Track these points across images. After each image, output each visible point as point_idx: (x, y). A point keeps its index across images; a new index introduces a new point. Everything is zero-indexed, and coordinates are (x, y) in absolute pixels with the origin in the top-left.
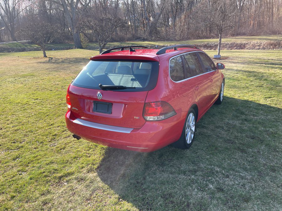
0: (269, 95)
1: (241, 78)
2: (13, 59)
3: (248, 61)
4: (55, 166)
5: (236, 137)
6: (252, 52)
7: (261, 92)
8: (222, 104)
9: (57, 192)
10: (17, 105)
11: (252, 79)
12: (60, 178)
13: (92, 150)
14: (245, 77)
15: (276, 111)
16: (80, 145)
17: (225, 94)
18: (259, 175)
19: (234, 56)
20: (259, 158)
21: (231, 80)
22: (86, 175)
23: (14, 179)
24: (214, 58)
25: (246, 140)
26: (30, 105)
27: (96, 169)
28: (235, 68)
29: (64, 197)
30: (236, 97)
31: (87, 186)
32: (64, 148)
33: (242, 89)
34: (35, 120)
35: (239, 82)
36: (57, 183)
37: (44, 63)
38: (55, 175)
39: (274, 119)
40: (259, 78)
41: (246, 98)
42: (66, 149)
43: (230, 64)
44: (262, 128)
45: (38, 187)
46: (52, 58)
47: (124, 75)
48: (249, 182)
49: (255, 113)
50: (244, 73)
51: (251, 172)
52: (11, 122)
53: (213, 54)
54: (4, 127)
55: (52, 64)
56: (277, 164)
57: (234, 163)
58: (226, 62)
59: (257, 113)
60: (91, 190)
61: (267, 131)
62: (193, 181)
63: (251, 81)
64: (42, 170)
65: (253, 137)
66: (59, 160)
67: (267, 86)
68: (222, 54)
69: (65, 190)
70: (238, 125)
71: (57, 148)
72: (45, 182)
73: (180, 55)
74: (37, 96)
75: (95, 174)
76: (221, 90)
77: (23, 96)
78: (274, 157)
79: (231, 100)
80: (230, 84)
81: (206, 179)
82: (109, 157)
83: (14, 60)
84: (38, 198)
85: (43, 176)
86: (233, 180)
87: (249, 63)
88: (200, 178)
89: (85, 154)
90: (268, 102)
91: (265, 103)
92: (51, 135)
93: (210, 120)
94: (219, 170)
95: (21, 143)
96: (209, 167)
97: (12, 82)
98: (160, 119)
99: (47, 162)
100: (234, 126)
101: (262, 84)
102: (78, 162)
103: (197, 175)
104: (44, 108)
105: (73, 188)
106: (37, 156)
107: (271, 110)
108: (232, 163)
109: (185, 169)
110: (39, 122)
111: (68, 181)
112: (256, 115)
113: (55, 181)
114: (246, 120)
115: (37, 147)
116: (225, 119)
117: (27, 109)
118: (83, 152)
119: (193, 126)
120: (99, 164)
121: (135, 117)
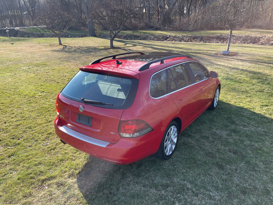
0: (266, 103)
1: (244, 80)
2: (31, 45)
3: (257, 60)
4: (42, 168)
5: (218, 150)
6: (265, 48)
7: (260, 98)
8: (215, 110)
9: (37, 195)
10: (24, 98)
11: (254, 81)
12: (43, 181)
13: (79, 153)
14: (248, 79)
15: (269, 122)
18: (228, 196)
19: (245, 52)
20: (235, 177)
21: (232, 82)
22: (66, 180)
23: (4, 178)
24: (222, 54)
25: (228, 154)
26: (35, 98)
27: (77, 174)
28: (241, 68)
29: (42, 201)
30: (232, 103)
31: (65, 192)
32: (54, 149)
33: (241, 93)
34: (36, 115)
35: (240, 85)
37: (58, 51)
38: (39, 177)
39: (263, 131)
40: (262, 81)
41: (241, 105)
42: (56, 150)
43: (237, 62)
44: (248, 142)
45: (23, 188)
46: (66, 46)
49: (246, 123)
50: (249, 74)
51: (221, 192)
52: (15, 116)
53: (222, 48)
54: (8, 121)
55: (65, 53)
56: (249, 185)
57: (208, 180)
58: (233, 60)
59: (248, 124)
60: (66, 197)
61: (252, 146)
62: (162, 198)
63: (253, 84)
64: (30, 171)
65: (235, 152)
66: (46, 162)
67: (268, 91)
68: (232, 49)
69: (44, 194)
70: (225, 136)
71: (48, 148)
72: (29, 184)
73: (166, 69)
74: (44, 89)
75: (75, 180)
77: (32, 87)
78: (250, 177)
79: (226, 105)
80: (230, 86)
81: (175, 196)
82: (92, 161)
83: (31, 47)
84: (20, 200)
85: (29, 177)
86: (201, 199)
88: (170, 194)
89: (71, 157)
90: (263, 111)
91: (260, 113)
92: (46, 133)
93: (198, 128)
95: (19, 139)
96: (182, 182)
97: (25, 71)
98: (135, 136)
99: (36, 162)
100: (220, 137)
101: (264, 88)
102: (63, 166)
103: (167, 191)
104: (47, 102)
105: (51, 193)
106: (29, 155)
107: (263, 121)
108: (206, 179)
109: (158, 183)
110: (39, 118)
111: (49, 185)
112: (246, 126)
113: (38, 184)
114: (234, 131)
115: (31, 145)
116: (213, 129)
117: (32, 103)
118: (70, 155)
119: (175, 137)
120: (81, 169)
121: (111, 133)
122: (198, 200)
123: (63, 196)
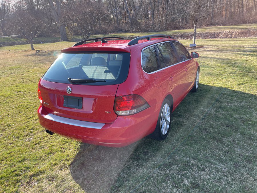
0: (242, 81)
1: (215, 65)
2: (3, 52)
4: (27, 164)
5: (211, 126)
6: (225, 40)
7: (234, 78)
8: (197, 92)
11: (225, 66)
12: (31, 177)
13: (67, 144)
14: (219, 64)
15: (249, 97)
16: (56, 139)
17: (200, 82)
18: (235, 167)
19: (209, 44)
20: (235, 147)
21: (205, 67)
22: (57, 173)
24: (190, 47)
25: (222, 128)
26: (12, 97)
27: (69, 165)
28: (210, 56)
30: (211, 84)
31: (58, 186)
32: (39, 143)
33: (216, 76)
34: (14, 113)
35: (213, 70)
36: (27, 182)
37: (31, 55)
38: (26, 174)
39: (248, 105)
40: (231, 65)
41: (220, 85)
42: (41, 144)
43: (205, 53)
44: (237, 116)
45: (7, 188)
46: (39, 51)
47: (98, 67)
48: (225, 176)
49: (229, 99)
50: (218, 61)
51: (227, 163)
53: (188, 43)
55: (39, 57)
56: (252, 153)
57: (210, 154)
58: (201, 51)
59: (231, 100)
60: (61, 190)
61: (241, 118)
62: (168, 177)
63: (225, 68)
64: (14, 168)
65: (228, 125)
66: (32, 157)
67: (240, 72)
68: (197, 43)
69: (34, 191)
70: (213, 113)
71: (32, 143)
72: (15, 182)
73: (154, 45)
74: (21, 88)
75: (68, 171)
76: (196, 78)
77: (7, 89)
78: (249, 146)
79: (206, 87)
80: (205, 71)
81: (181, 174)
82: (84, 151)
83: (3, 54)
85: (14, 175)
86: (208, 173)
87: (222, 50)
88: (175, 172)
89: (59, 149)
90: (241, 89)
91: (239, 90)
92: (28, 129)
93: (186, 108)
94: (194, 162)
96: (185, 159)
98: (132, 113)
99: (20, 159)
100: (209, 114)
101: (235, 70)
102: (52, 158)
103: (172, 169)
104: (25, 101)
105: (42, 189)
106: (11, 152)
107: (244, 97)
108: (208, 154)
109: (160, 163)
110: (18, 115)
111: (38, 181)
112: (230, 102)
113: (25, 181)
114: (220, 107)
115: (13, 142)
116: (200, 107)
117: (8, 102)
118: (58, 147)
119: (169, 116)
120: (73, 160)
121: (106, 112)
122: (206, 174)
123: (57, 190)
